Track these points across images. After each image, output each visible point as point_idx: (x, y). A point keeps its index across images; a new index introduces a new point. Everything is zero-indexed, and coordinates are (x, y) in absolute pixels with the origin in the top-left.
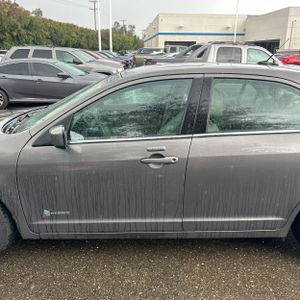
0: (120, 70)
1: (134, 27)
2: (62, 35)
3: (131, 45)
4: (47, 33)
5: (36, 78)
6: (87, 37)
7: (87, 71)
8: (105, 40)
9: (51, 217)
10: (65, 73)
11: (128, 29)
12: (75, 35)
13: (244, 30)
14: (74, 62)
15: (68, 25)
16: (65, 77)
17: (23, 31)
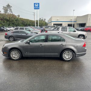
0: (40, 32)
1: (45, 19)
2: (25, 22)
3: (44, 24)
4: (21, 22)
5: (21, 34)
6: (32, 23)
7: (32, 33)
8: (37, 23)
9: (27, 53)
10: (27, 33)
11: (43, 20)
12: (28, 22)
13: (76, 20)
14: (29, 30)
15: (27, 19)
16: (27, 34)
17: (15, 22)
